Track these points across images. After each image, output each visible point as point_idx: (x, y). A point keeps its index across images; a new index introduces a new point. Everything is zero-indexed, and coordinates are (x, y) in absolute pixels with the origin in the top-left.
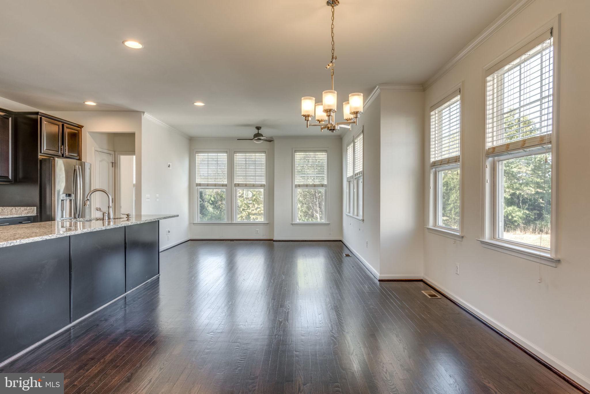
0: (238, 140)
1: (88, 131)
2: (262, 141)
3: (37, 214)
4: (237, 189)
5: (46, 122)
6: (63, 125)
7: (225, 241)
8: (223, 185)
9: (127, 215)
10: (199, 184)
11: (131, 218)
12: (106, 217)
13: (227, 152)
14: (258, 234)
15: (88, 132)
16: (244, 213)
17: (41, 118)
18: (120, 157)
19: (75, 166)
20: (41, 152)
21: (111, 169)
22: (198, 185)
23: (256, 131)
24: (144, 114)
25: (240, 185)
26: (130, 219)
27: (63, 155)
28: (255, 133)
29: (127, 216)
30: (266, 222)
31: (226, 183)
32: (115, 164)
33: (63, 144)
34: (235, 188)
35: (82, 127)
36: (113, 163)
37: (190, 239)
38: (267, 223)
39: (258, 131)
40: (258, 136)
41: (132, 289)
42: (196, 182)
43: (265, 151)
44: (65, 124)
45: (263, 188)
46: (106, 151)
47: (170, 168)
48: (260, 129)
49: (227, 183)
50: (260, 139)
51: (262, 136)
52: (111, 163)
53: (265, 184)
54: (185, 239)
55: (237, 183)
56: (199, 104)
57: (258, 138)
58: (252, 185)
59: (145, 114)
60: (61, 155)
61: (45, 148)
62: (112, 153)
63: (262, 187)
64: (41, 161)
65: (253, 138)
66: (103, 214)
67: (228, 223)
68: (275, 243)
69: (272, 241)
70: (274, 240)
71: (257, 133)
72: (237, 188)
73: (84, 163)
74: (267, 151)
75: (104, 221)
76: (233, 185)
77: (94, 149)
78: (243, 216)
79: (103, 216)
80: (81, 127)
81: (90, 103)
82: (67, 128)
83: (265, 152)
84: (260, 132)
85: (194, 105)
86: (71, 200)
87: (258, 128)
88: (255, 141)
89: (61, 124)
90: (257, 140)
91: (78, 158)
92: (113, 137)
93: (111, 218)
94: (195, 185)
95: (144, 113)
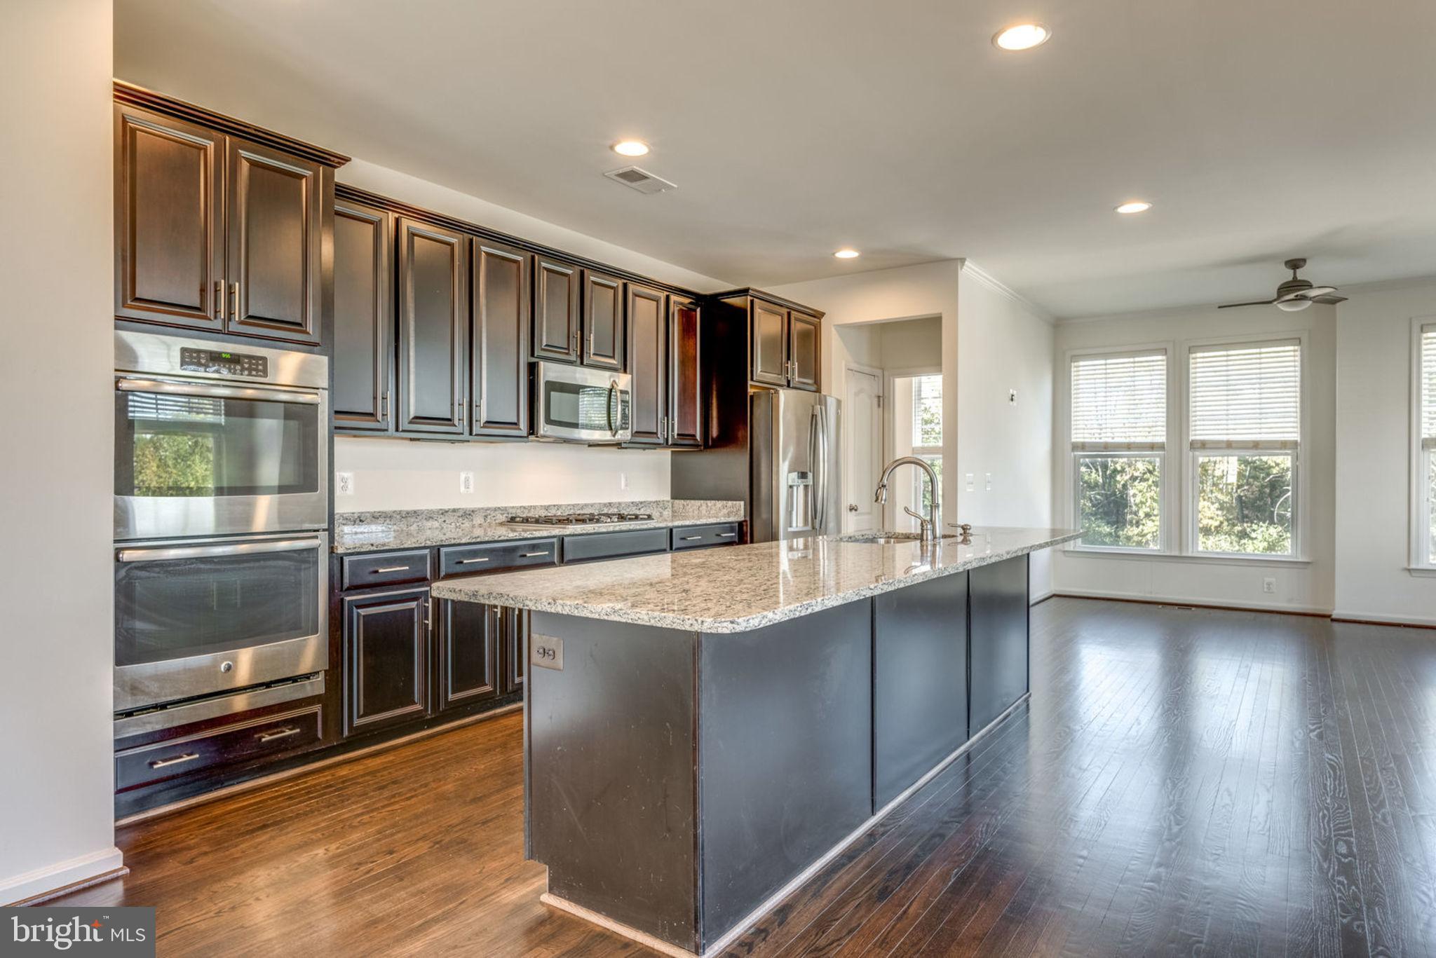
0: (1219, 307)
1: (836, 323)
2: (1310, 302)
3: (745, 516)
4: (1198, 456)
5: (760, 310)
6: (789, 314)
7: (1160, 606)
8: (1152, 447)
9: (964, 529)
10: (1080, 445)
11: (971, 535)
12: (929, 532)
13: (1164, 351)
14: (1272, 593)
15: (834, 325)
16: (1150, 523)
17: (752, 302)
18: (894, 381)
19: (813, 407)
20: (752, 379)
21: (877, 412)
22: (1078, 447)
23: (1288, 275)
24: (963, 265)
25: (1207, 446)
26: (971, 538)
27: (789, 382)
28: (1282, 282)
29: (962, 532)
30: (1300, 560)
31: (1163, 439)
32: (883, 401)
33: (789, 358)
34: (1191, 454)
35: (823, 314)
36: (879, 397)
37: (1054, 592)
38: (1308, 563)
39: (1295, 273)
40: (1293, 288)
41: (980, 730)
42: (1071, 438)
43: (1300, 339)
44: (793, 312)
45: (1289, 452)
46: (867, 369)
47: (1015, 403)
48: (1302, 267)
49: (1167, 439)
50: (1304, 298)
51: (1310, 286)
52: (876, 399)
53: (1299, 439)
54: (1047, 591)
55: (1197, 440)
56: (1133, 207)
57: (1297, 296)
58: (1251, 445)
59: (966, 263)
60: (786, 384)
61: (759, 370)
62: (879, 372)
63: (1285, 449)
64: (752, 397)
65: (1275, 296)
66: (922, 523)
67: (1168, 554)
68: (1336, 625)
69: (1329, 620)
70: (1333, 617)
71: (1291, 278)
72: (1197, 453)
73: (825, 396)
74: (1305, 339)
75: (925, 543)
76: (1186, 446)
77: (846, 365)
78: (1145, 532)
79: (922, 530)
80: (819, 315)
81: (847, 254)
82: (797, 319)
83: (1298, 341)
84: (1302, 274)
85: (1118, 213)
86: (806, 487)
87: (1295, 264)
88: (1282, 307)
89: (785, 311)
90: (1293, 300)
91: (813, 388)
92: (882, 331)
93: (938, 535)
94: (1070, 447)
95: (963, 260)
